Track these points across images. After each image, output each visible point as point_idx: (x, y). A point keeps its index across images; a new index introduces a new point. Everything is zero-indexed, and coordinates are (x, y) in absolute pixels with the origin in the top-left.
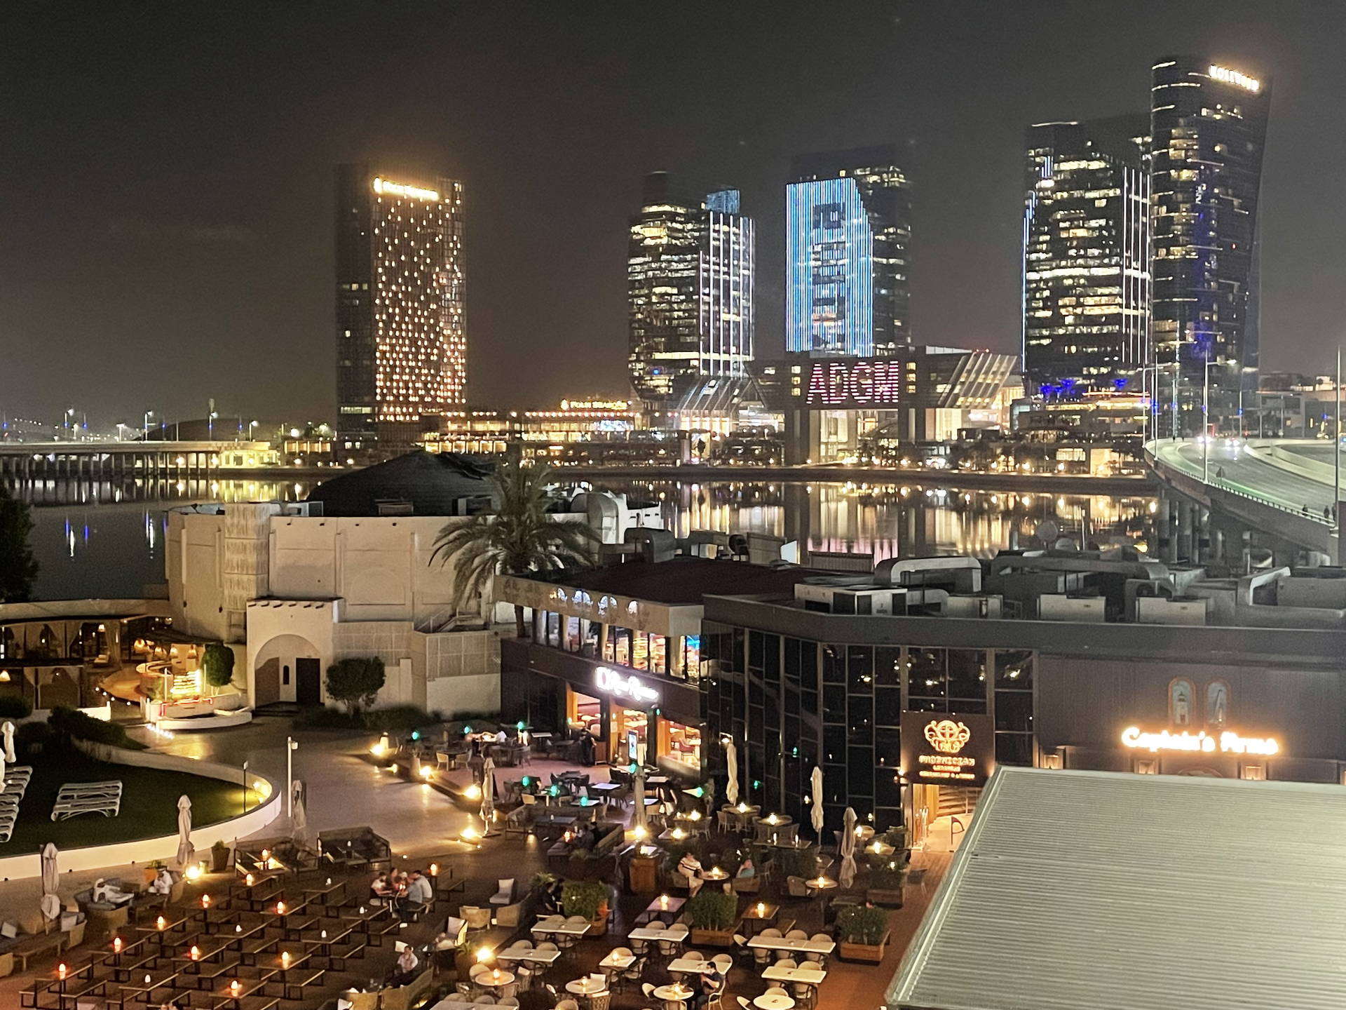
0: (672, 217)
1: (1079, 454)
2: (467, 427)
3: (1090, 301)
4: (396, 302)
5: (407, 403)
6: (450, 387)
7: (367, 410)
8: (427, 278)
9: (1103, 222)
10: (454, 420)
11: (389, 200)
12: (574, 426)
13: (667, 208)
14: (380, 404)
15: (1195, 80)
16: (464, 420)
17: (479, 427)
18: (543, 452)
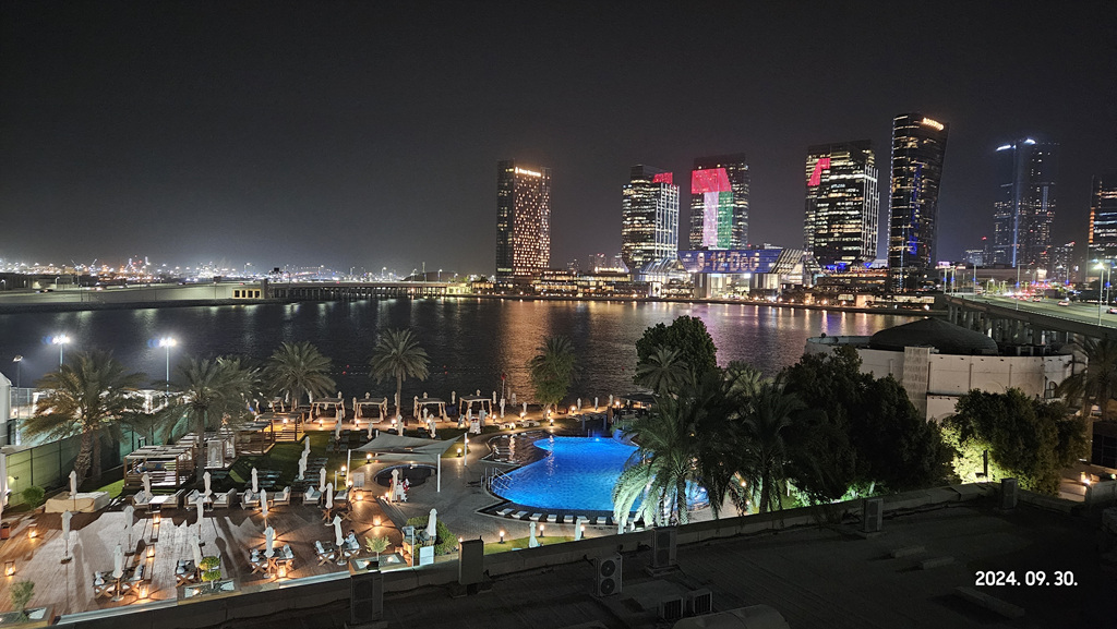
0: (643, 185)
1: (851, 297)
2: (553, 278)
3: (846, 226)
4: (522, 222)
5: (526, 267)
6: (543, 261)
7: (510, 270)
8: (535, 211)
9: (854, 190)
10: (548, 275)
11: (521, 176)
12: (601, 278)
13: (642, 181)
14: (515, 268)
15: (915, 124)
16: (552, 275)
17: (559, 278)
18: (586, 290)
